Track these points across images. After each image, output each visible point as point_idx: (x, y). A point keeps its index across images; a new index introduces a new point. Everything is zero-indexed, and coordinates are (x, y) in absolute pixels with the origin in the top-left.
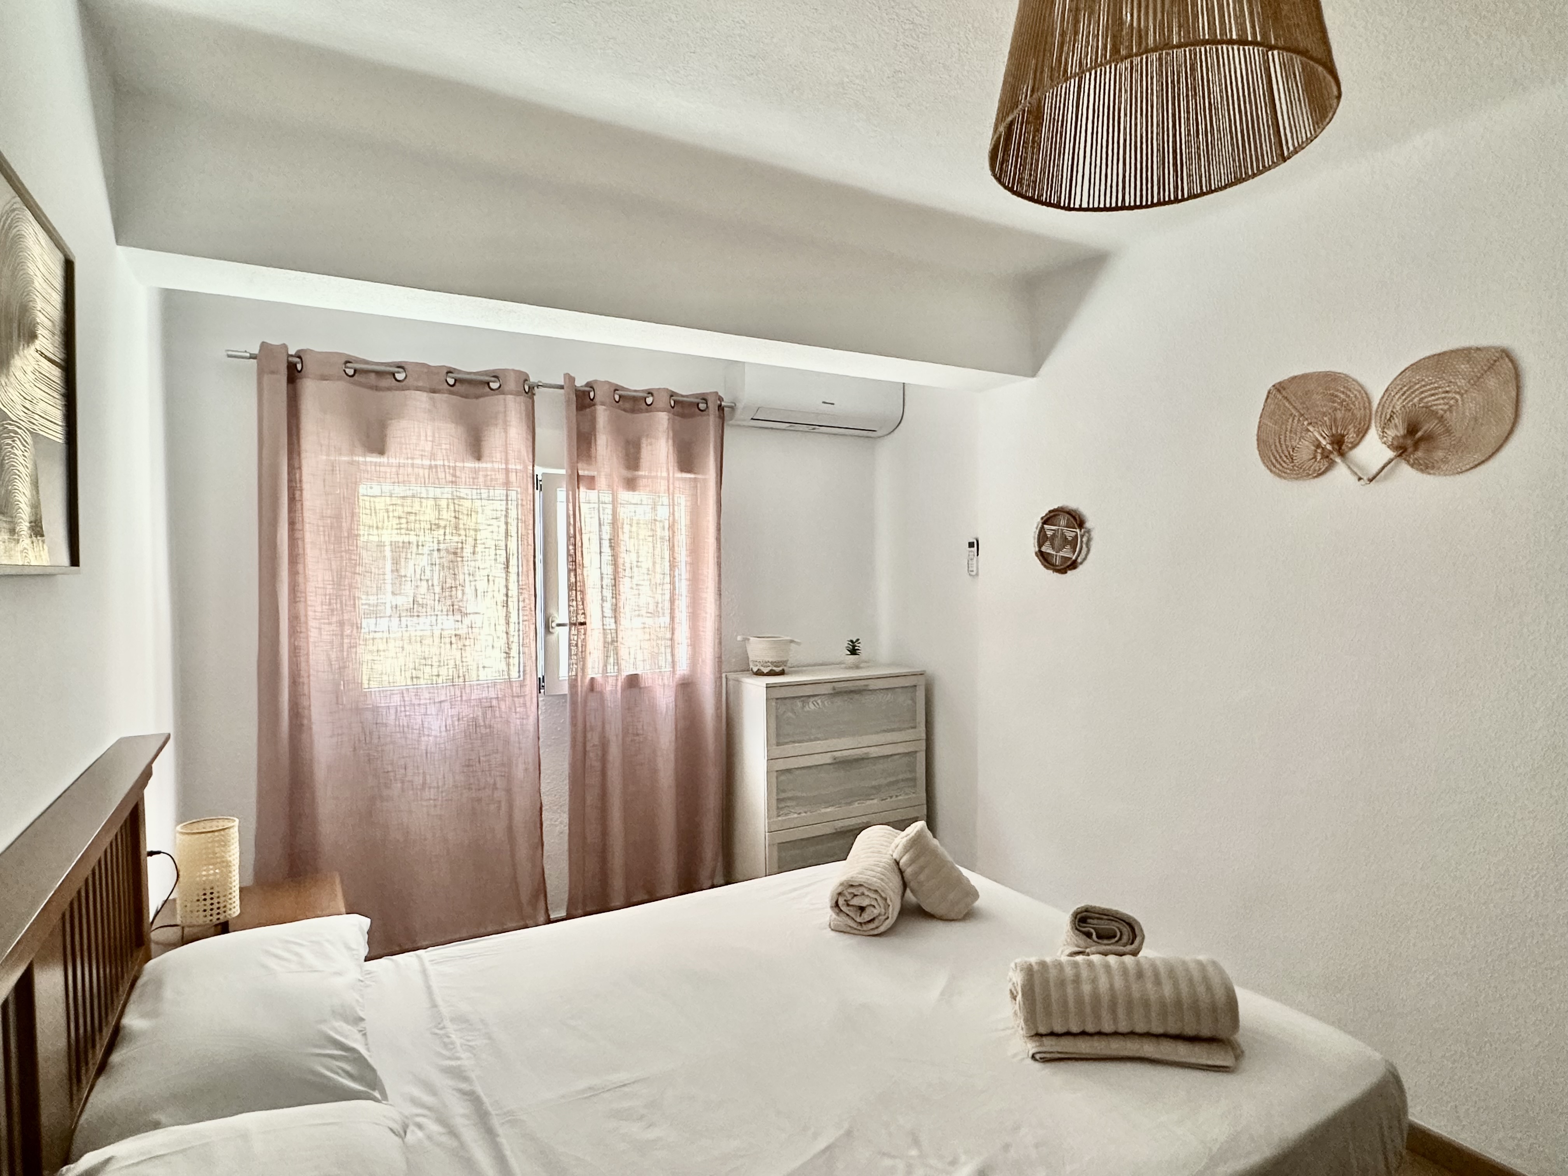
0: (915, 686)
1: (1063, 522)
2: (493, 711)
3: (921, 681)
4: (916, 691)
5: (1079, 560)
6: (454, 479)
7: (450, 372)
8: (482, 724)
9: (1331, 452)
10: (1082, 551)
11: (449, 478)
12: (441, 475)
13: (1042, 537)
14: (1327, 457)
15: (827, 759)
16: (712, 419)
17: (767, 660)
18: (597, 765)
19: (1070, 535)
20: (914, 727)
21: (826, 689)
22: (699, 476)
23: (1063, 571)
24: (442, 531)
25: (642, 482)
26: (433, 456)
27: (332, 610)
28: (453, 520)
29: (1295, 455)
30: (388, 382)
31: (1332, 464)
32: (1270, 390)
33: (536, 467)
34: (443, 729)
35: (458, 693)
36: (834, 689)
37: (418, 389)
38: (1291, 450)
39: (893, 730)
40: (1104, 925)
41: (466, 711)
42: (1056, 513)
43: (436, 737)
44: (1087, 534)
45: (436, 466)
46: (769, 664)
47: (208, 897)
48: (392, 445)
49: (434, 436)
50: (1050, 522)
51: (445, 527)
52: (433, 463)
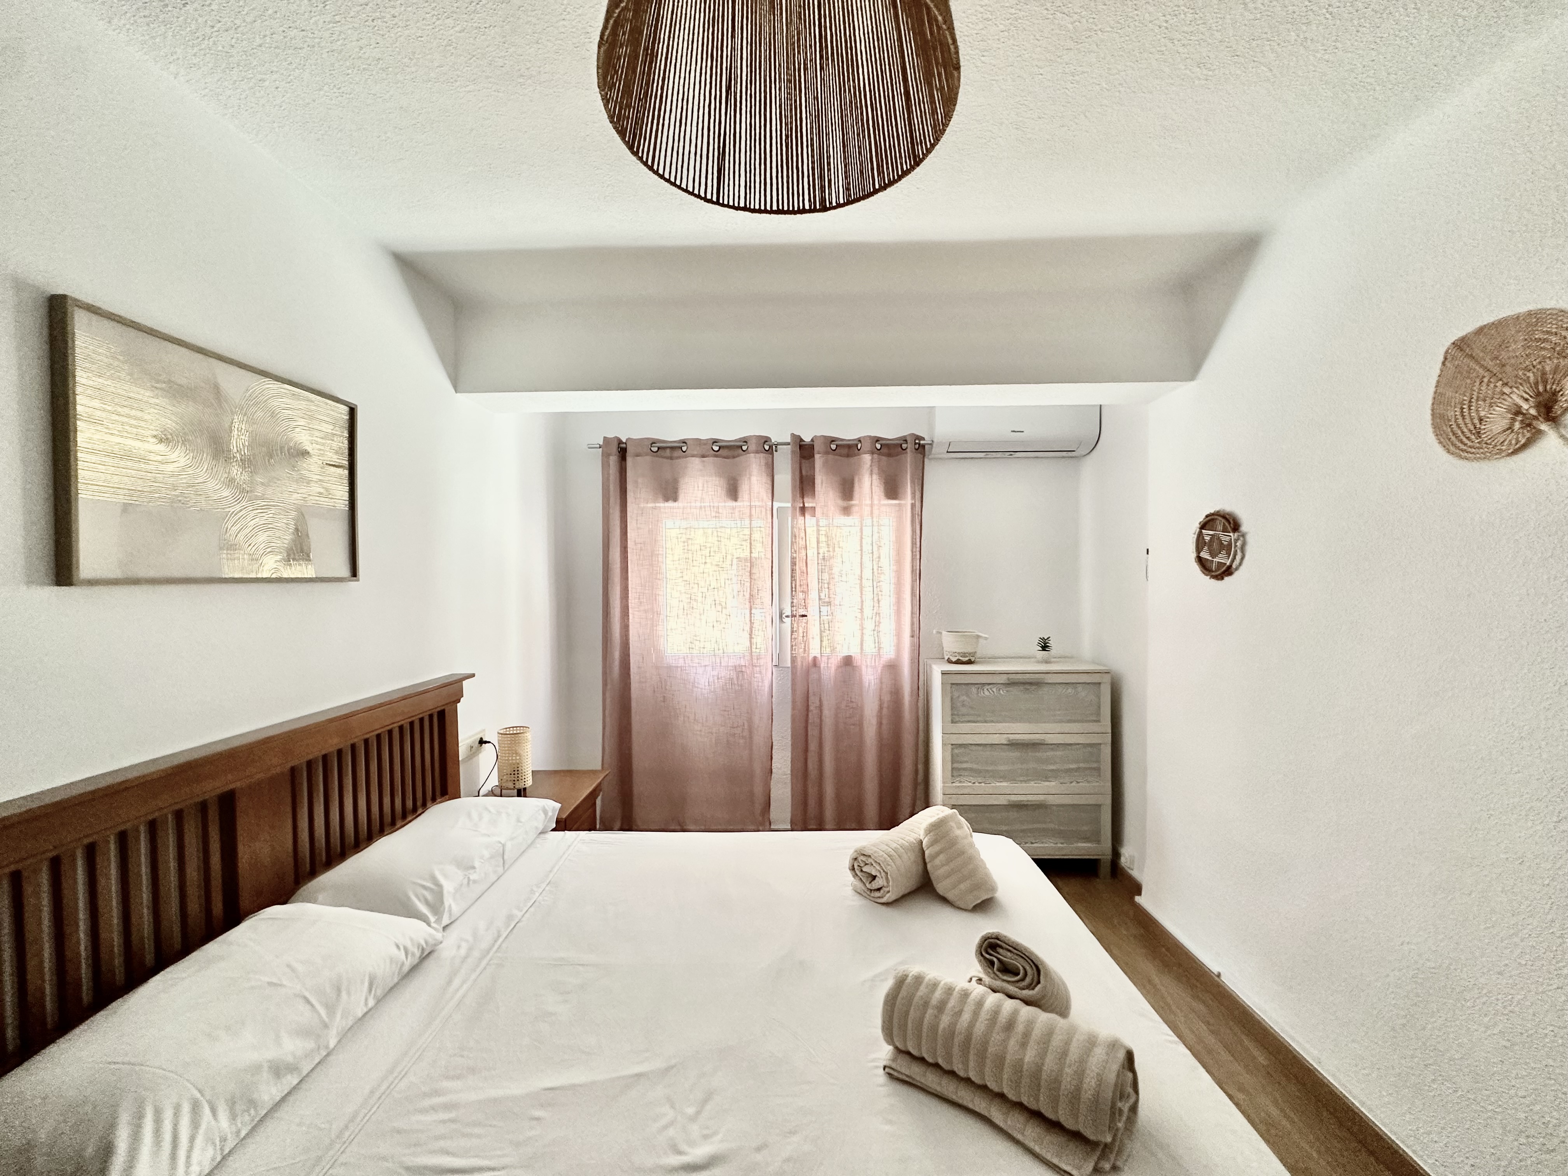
0: (1100, 683)
1: (1220, 527)
2: (743, 675)
3: (1107, 679)
4: (1099, 688)
5: (1234, 566)
6: (717, 515)
7: (715, 442)
8: (736, 682)
9: (1535, 418)
10: (1237, 557)
11: (714, 514)
12: (708, 513)
13: (1200, 544)
14: (1529, 425)
15: (1003, 740)
16: (909, 457)
17: (955, 651)
18: (817, 721)
19: (1225, 539)
20: (1099, 721)
21: (1003, 679)
22: (902, 502)
23: (1220, 577)
24: (708, 550)
25: (855, 509)
26: (702, 500)
27: (641, 603)
28: (716, 543)
29: (1483, 427)
30: (678, 453)
31: (1536, 436)
32: (1449, 349)
33: (774, 503)
34: (707, 684)
35: (718, 661)
36: (1008, 679)
37: (693, 456)
38: (1476, 421)
39: (1075, 721)
40: (1008, 958)
41: (723, 673)
42: (1213, 517)
43: (702, 689)
44: (1241, 539)
45: (705, 507)
46: (956, 654)
47: (516, 772)
48: (681, 496)
49: (703, 487)
50: (1207, 527)
51: (710, 547)
52: (702, 504)
